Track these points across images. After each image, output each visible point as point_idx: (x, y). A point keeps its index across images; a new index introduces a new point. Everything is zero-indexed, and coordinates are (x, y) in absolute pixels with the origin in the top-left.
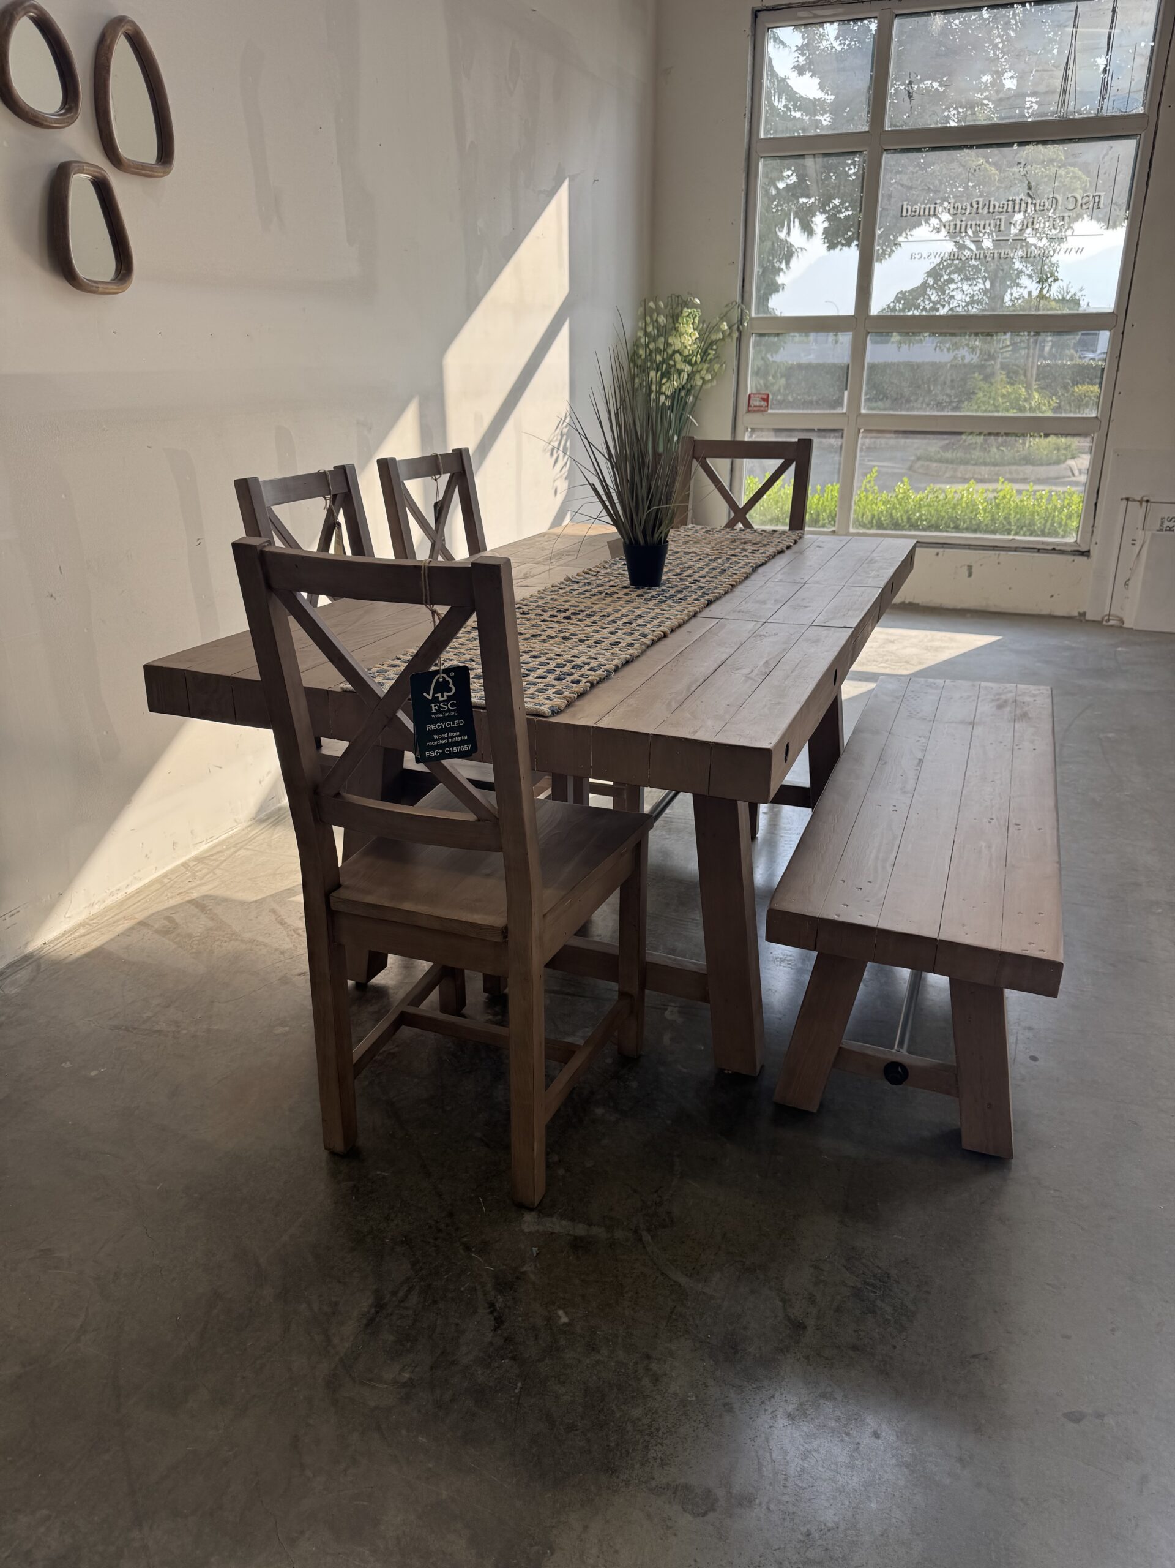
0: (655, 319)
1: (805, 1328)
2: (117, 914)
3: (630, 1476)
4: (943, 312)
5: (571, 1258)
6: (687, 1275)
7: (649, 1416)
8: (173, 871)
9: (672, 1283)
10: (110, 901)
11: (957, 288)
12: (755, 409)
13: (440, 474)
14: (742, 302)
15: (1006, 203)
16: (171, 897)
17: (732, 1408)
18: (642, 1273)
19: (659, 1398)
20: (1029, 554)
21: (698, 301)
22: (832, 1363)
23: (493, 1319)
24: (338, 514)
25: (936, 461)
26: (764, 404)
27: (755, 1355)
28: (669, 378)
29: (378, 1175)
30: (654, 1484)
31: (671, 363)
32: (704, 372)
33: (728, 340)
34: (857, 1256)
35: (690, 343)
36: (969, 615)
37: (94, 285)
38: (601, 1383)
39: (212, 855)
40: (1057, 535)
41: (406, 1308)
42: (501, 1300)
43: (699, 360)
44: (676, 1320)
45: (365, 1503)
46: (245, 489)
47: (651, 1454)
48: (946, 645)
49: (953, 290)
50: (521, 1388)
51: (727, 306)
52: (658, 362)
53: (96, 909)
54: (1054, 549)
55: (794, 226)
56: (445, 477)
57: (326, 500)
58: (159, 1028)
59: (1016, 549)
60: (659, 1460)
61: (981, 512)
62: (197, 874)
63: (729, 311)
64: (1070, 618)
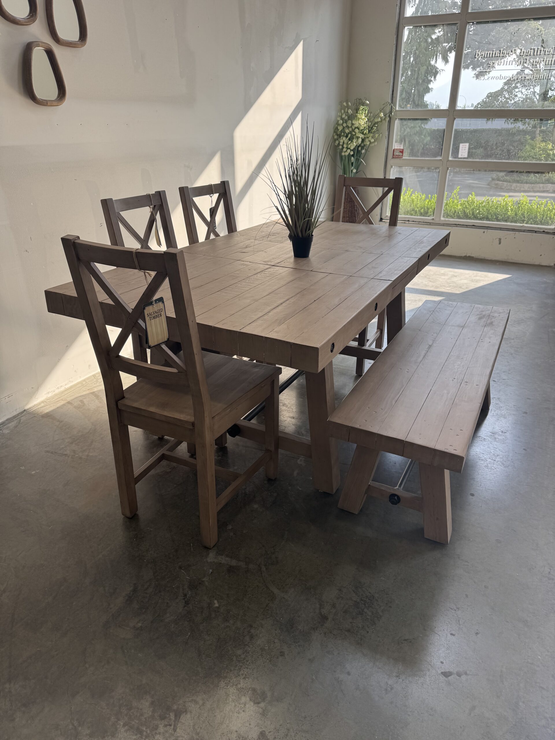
0: (346, 111)
1: (327, 619)
3: (229, 681)
5: (226, 576)
6: (278, 588)
7: (244, 654)
8: (88, 378)
9: (270, 592)
10: (57, 391)
11: (519, 91)
12: (396, 156)
13: (213, 194)
14: (392, 103)
15: (530, 50)
16: (85, 391)
17: (284, 654)
18: (257, 586)
19: (251, 646)
20: (530, 233)
21: (368, 102)
22: (336, 637)
23: (184, 602)
24: (156, 216)
25: (501, 181)
26: (401, 154)
27: (301, 630)
28: (352, 141)
29: (148, 529)
30: (239, 686)
31: (354, 133)
32: (370, 138)
33: (384, 122)
34: (361, 586)
35: (363, 123)
36: (498, 264)
37: (45, 102)
38: (226, 636)
40: (548, 224)
41: (146, 593)
42: (190, 593)
43: (367, 133)
44: (267, 610)
45: (109, 682)
46: (106, 204)
47: (242, 672)
48: (483, 279)
49: (517, 92)
50: (190, 636)
51: (384, 104)
52: (347, 133)
53: (50, 395)
54: (544, 231)
55: (439, 58)
56: (216, 196)
57: (150, 208)
58: (66, 453)
59: (524, 231)
60: (244, 676)
61: (510, 211)
62: (98, 380)
63: (385, 107)
64: (549, 267)
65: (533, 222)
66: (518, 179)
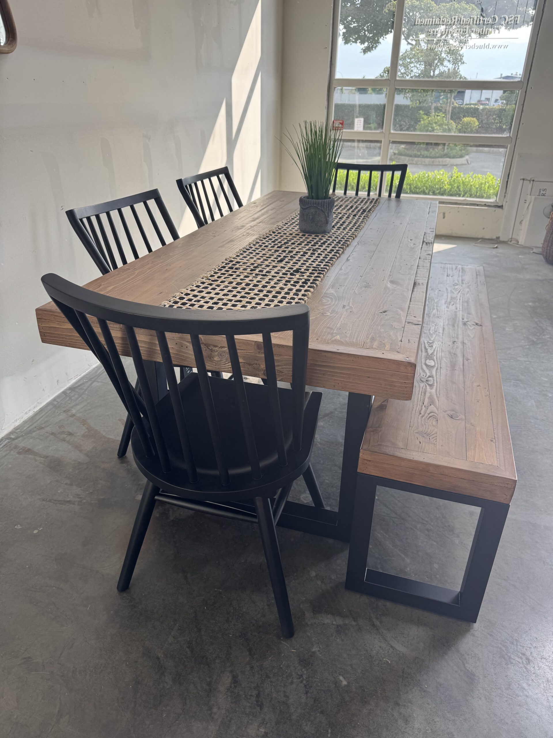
2: (31, 426)
4: (408, 78)
6: (405, 646)
8: (58, 396)
9: (398, 653)
11: (415, 66)
12: (336, 129)
14: (331, 70)
18: (380, 647)
19: (411, 733)
20: (474, 207)
23: (303, 686)
26: (340, 126)
29: (216, 591)
39: (79, 386)
42: (305, 672)
49: (412, 67)
50: (331, 733)
54: (485, 205)
58: (69, 500)
61: (446, 184)
62: (73, 398)
64: (492, 240)
65: (469, 196)
66: (419, 153)
